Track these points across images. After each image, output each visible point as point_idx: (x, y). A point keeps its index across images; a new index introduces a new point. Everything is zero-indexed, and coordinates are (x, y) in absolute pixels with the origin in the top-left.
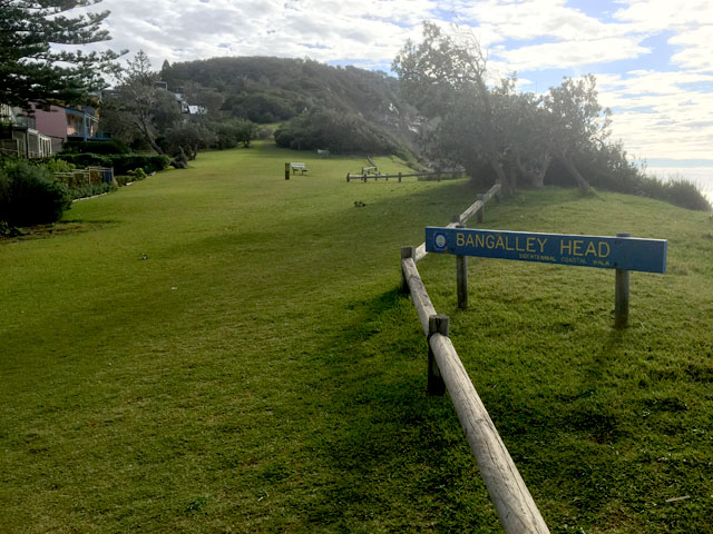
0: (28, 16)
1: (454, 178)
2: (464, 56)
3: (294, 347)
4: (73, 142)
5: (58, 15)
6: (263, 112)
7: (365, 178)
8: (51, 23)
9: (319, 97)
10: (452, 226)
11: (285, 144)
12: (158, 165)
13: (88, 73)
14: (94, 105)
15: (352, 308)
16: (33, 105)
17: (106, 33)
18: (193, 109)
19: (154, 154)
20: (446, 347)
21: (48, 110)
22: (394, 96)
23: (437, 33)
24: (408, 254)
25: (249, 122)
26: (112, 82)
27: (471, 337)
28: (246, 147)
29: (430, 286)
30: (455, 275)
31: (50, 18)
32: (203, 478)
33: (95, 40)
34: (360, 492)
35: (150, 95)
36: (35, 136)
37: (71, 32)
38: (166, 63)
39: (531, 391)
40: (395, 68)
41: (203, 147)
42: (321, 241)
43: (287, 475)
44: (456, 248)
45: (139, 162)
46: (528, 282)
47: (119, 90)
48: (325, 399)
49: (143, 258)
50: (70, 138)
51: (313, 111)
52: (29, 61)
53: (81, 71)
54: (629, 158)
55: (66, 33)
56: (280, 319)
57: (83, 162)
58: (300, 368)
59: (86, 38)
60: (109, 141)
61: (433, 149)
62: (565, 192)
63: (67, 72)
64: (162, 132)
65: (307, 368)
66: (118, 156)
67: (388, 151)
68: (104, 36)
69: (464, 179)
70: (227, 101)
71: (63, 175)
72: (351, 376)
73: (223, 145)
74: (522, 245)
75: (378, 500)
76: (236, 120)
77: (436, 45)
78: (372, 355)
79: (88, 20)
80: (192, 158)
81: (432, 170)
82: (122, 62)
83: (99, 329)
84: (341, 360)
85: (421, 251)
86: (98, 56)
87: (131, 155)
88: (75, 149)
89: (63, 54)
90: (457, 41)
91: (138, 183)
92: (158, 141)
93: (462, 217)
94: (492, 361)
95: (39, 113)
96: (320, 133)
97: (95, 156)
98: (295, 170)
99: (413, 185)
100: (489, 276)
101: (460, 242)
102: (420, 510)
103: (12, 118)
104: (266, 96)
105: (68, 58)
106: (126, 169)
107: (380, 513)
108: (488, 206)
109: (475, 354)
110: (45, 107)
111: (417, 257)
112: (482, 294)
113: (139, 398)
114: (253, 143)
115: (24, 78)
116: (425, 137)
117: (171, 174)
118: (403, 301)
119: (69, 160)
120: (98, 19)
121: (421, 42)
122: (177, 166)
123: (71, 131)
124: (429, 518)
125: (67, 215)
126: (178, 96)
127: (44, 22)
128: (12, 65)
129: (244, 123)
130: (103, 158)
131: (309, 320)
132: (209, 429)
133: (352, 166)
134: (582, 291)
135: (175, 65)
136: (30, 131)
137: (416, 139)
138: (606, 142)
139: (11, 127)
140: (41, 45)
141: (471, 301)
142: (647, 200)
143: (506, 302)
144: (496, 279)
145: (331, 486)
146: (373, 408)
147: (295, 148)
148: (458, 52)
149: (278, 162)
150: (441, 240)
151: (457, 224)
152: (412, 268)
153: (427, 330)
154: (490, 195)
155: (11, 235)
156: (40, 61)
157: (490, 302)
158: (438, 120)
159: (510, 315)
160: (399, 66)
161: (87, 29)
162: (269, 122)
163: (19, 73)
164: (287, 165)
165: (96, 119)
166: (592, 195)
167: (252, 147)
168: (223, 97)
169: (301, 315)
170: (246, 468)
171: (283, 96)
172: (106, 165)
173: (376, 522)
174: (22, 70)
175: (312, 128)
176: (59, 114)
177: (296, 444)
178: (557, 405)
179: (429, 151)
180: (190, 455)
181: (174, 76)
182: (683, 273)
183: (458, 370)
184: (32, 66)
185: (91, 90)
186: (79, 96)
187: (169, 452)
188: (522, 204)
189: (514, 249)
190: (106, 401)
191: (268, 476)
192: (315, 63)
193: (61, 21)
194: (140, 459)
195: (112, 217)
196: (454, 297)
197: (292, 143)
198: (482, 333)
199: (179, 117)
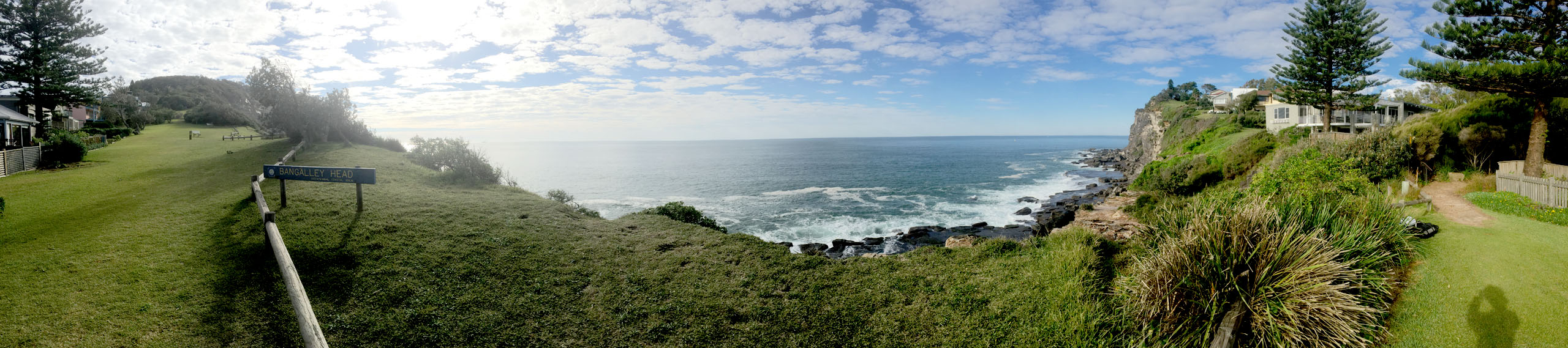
0: (70, 62)
1: (280, 138)
2: (283, 76)
3: (194, 229)
4: (89, 123)
5: (83, 61)
6: (178, 104)
7: (232, 138)
8: (80, 65)
9: (208, 96)
10: (277, 164)
11: (189, 121)
12: (126, 133)
13: (96, 88)
14: (99, 105)
15: (225, 208)
16: (72, 105)
17: (105, 68)
18: (144, 104)
19: (125, 128)
20: (273, 228)
21: (77, 108)
22: (248, 95)
23: (269, 64)
24: (255, 179)
25: (171, 110)
26: (107, 92)
27: (288, 222)
28: (169, 123)
29: (267, 195)
30: (279, 189)
31: (80, 63)
32: (148, 295)
33: (100, 72)
34: (229, 307)
35: (124, 98)
36: (72, 120)
37: (90, 69)
38: (132, 81)
39: (317, 248)
40: (247, 81)
41: (148, 123)
42: (209, 172)
43: (192, 297)
44: (280, 176)
45: (118, 132)
46: (318, 191)
47: (111, 96)
48: (212, 257)
49: (119, 180)
50: (87, 121)
51: (205, 103)
52: (70, 84)
53: (93, 88)
54: (368, 128)
55: (87, 70)
56: (187, 214)
57: (93, 132)
58: (197, 240)
59: (96, 72)
60: (104, 122)
61: (269, 123)
62: (337, 145)
63: (87, 89)
64: (129, 116)
65: (201, 240)
66: (108, 129)
67: (245, 124)
68: (104, 70)
69: (286, 139)
70: (160, 100)
71: (84, 139)
72: (225, 245)
73: (157, 122)
74: (313, 173)
75: (239, 311)
76: (164, 109)
77: (268, 70)
78: (236, 234)
79: (97, 62)
80: (142, 129)
81: (268, 134)
82: (111, 82)
83: (99, 214)
84: (219, 236)
85: (262, 177)
86: (101, 80)
87: (114, 128)
88: (90, 127)
89: (85, 80)
90: (280, 68)
91: (117, 142)
92: (127, 121)
93: (284, 159)
94: (298, 234)
95: (74, 109)
96: (208, 115)
97: (98, 129)
98: (194, 135)
99: (259, 142)
100: (296, 189)
101: (282, 173)
102: (260, 316)
103: (62, 112)
104: (180, 96)
105: (87, 82)
106: (112, 135)
107: (240, 318)
108: (297, 153)
109: (290, 231)
110: (76, 106)
111: (260, 180)
112: (294, 199)
113: (118, 251)
114: (173, 121)
115: (68, 92)
116: (264, 116)
117: (132, 137)
118: (252, 204)
119: (87, 131)
120: (101, 62)
121: (261, 68)
122: (136, 134)
123: (88, 117)
124: (264, 320)
125: (85, 158)
126: (137, 98)
127: (77, 65)
128: (63, 86)
129: (168, 111)
130: (102, 130)
131: (203, 214)
132: (151, 269)
133: (226, 132)
134: (343, 194)
135: (137, 82)
136: (70, 117)
137: (260, 117)
138: (356, 120)
139: (61, 116)
140: (75, 76)
141: (288, 202)
142: (377, 148)
143: (307, 202)
144: (301, 191)
145: (214, 304)
146: (236, 262)
147: (194, 123)
148: (280, 74)
149: (186, 130)
150: (272, 172)
151: (281, 163)
152: (257, 186)
153: (264, 219)
154: (299, 147)
155: (61, 168)
156: (75, 84)
157: (298, 203)
158: (270, 108)
159: (309, 210)
160: (250, 80)
161: (96, 67)
162: (180, 109)
163: (66, 90)
164: (191, 132)
165: (99, 111)
166: (350, 146)
167: (172, 123)
168: (158, 97)
169: (198, 212)
170: (170, 292)
171: (189, 96)
172: (103, 134)
173: (238, 324)
174: (67, 89)
175: (204, 112)
176: (83, 109)
177: (195, 282)
178: (329, 253)
179: (266, 124)
180: (141, 282)
181: (135, 87)
182: (389, 182)
183: (279, 241)
184: (71, 87)
185: (97, 97)
186: (92, 100)
187: (132, 279)
188: (316, 151)
189: (308, 175)
190: (103, 250)
191: (181, 297)
192: (206, 78)
193: (85, 64)
194: (119, 281)
195: (105, 159)
196: (279, 201)
197: (193, 120)
198: (294, 219)
199: (136, 109)
